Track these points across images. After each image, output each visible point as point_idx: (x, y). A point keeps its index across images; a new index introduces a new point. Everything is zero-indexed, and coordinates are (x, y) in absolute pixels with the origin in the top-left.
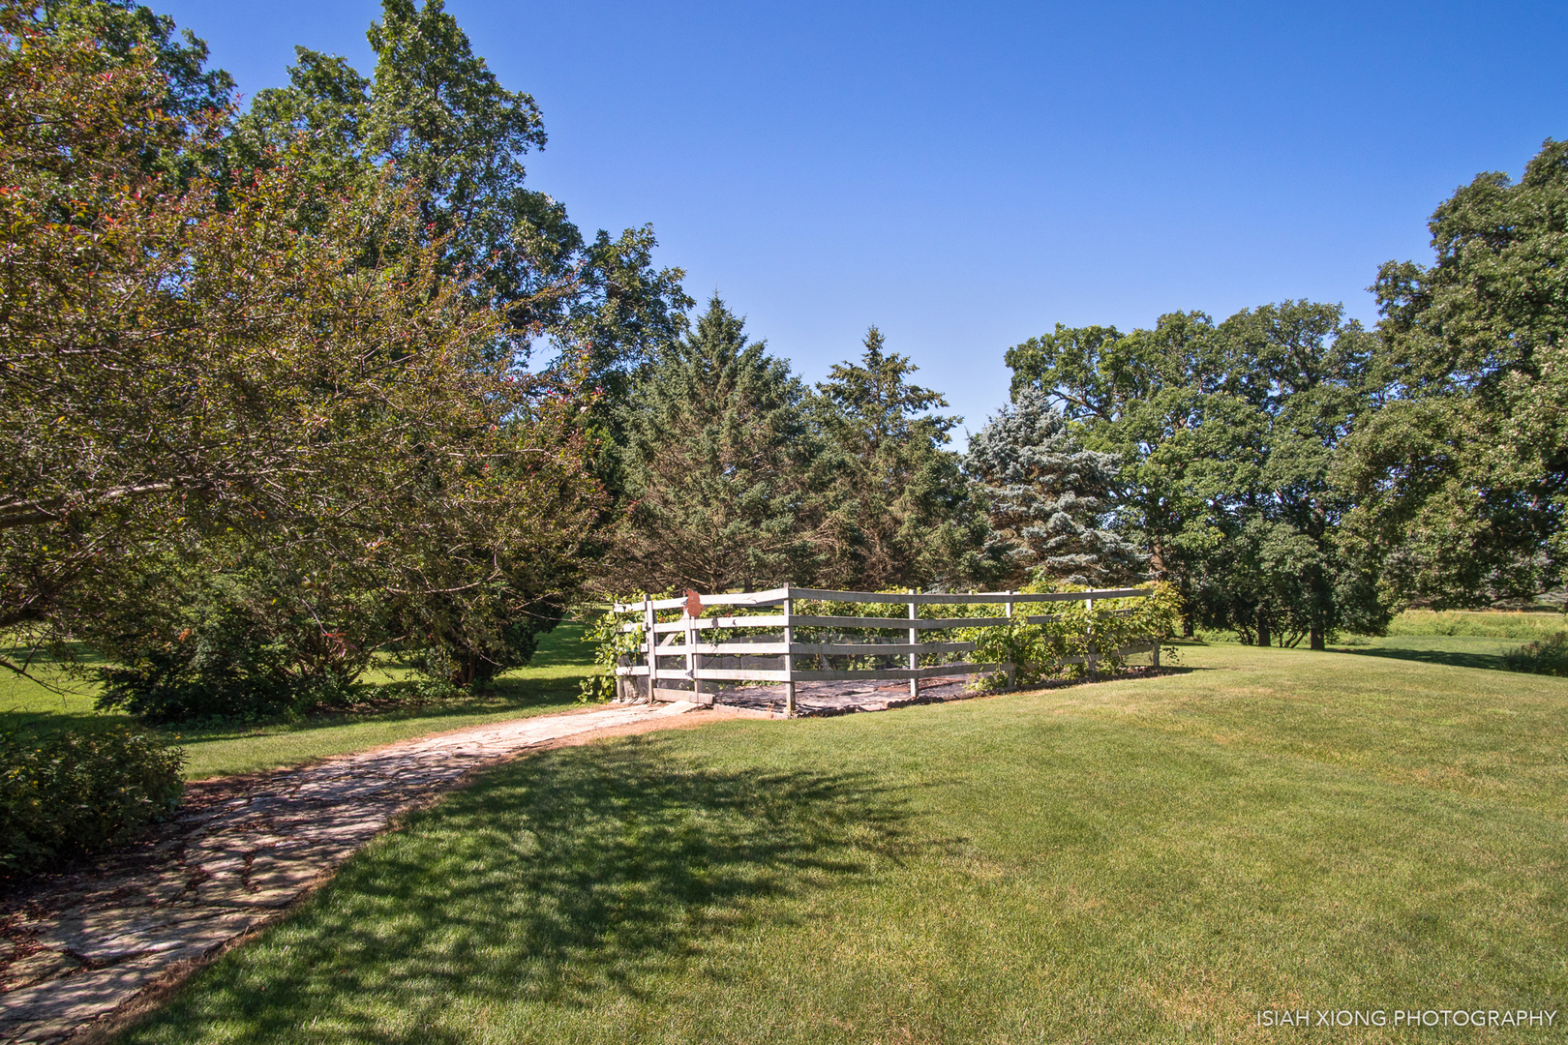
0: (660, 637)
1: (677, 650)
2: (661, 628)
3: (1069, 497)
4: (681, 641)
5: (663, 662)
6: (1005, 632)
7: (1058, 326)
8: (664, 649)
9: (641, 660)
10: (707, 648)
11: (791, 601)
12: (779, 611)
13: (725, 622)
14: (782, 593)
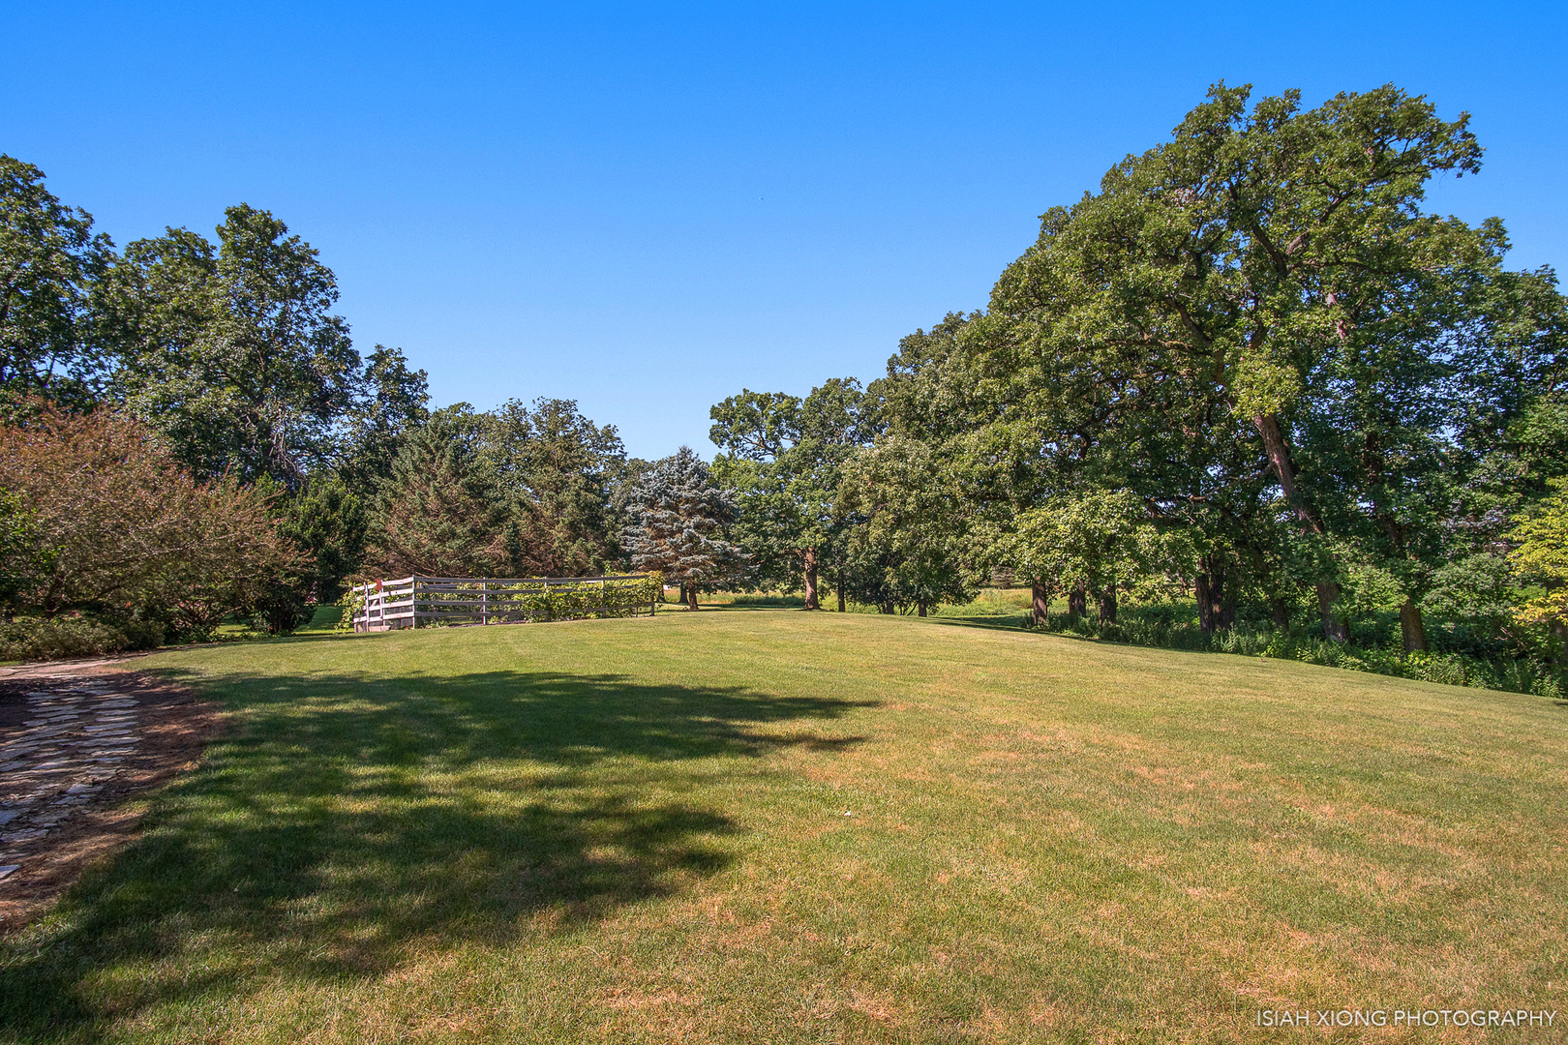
0: (371, 602)
1: (377, 608)
2: (371, 598)
3: (697, 518)
4: (378, 603)
5: (373, 614)
6: (540, 596)
7: (745, 391)
8: (372, 608)
9: (363, 613)
10: (387, 606)
11: (416, 583)
12: (410, 587)
13: (393, 593)
14: (411, 579)
